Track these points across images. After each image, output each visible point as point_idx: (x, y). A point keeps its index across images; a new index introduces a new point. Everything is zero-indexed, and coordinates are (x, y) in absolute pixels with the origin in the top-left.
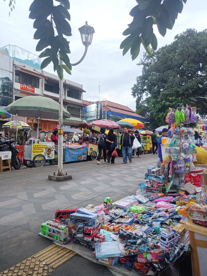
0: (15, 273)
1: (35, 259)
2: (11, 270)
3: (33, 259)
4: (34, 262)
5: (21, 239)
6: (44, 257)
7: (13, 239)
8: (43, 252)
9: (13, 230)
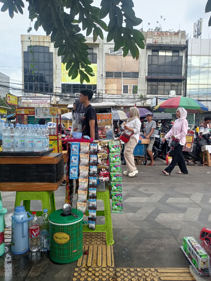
0: (131, 275)
1: (158, 273)
2: (130, 270)
3: (156, 272)
4: (154, 276)
5: (161, 244)
6: (167, 276)
7: (155, 240)
8: (169, 271)
9: (161, 231)
